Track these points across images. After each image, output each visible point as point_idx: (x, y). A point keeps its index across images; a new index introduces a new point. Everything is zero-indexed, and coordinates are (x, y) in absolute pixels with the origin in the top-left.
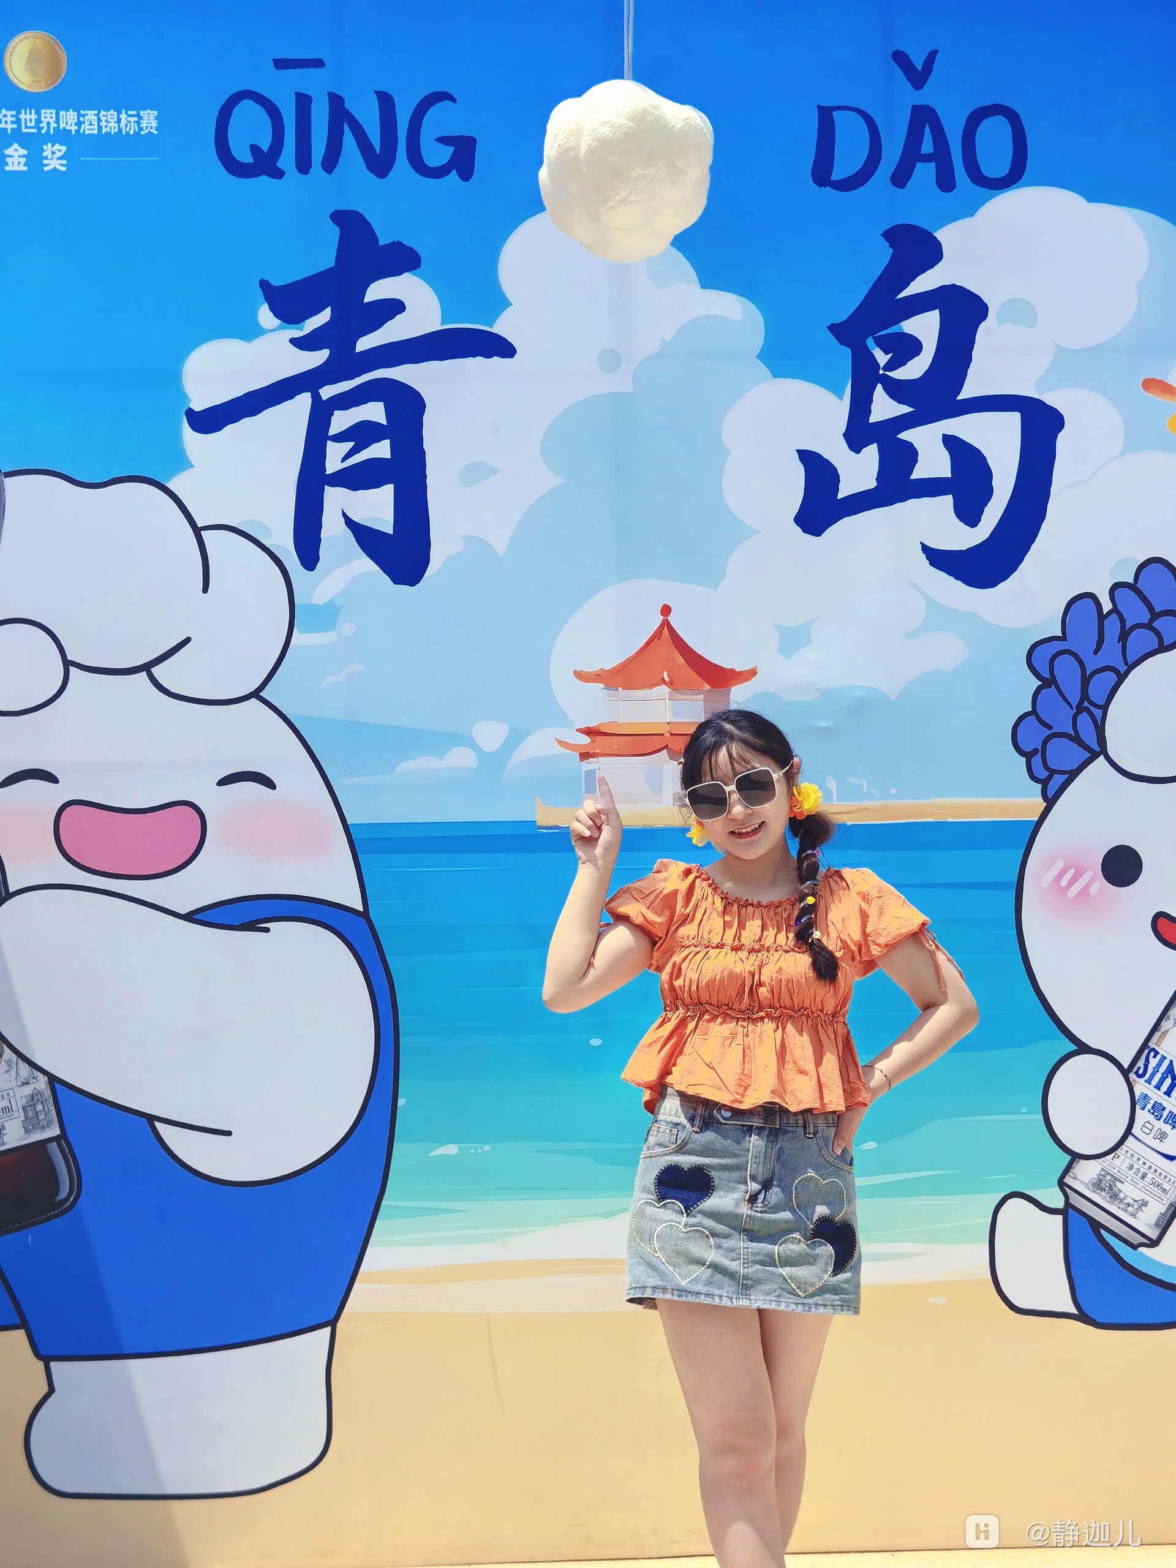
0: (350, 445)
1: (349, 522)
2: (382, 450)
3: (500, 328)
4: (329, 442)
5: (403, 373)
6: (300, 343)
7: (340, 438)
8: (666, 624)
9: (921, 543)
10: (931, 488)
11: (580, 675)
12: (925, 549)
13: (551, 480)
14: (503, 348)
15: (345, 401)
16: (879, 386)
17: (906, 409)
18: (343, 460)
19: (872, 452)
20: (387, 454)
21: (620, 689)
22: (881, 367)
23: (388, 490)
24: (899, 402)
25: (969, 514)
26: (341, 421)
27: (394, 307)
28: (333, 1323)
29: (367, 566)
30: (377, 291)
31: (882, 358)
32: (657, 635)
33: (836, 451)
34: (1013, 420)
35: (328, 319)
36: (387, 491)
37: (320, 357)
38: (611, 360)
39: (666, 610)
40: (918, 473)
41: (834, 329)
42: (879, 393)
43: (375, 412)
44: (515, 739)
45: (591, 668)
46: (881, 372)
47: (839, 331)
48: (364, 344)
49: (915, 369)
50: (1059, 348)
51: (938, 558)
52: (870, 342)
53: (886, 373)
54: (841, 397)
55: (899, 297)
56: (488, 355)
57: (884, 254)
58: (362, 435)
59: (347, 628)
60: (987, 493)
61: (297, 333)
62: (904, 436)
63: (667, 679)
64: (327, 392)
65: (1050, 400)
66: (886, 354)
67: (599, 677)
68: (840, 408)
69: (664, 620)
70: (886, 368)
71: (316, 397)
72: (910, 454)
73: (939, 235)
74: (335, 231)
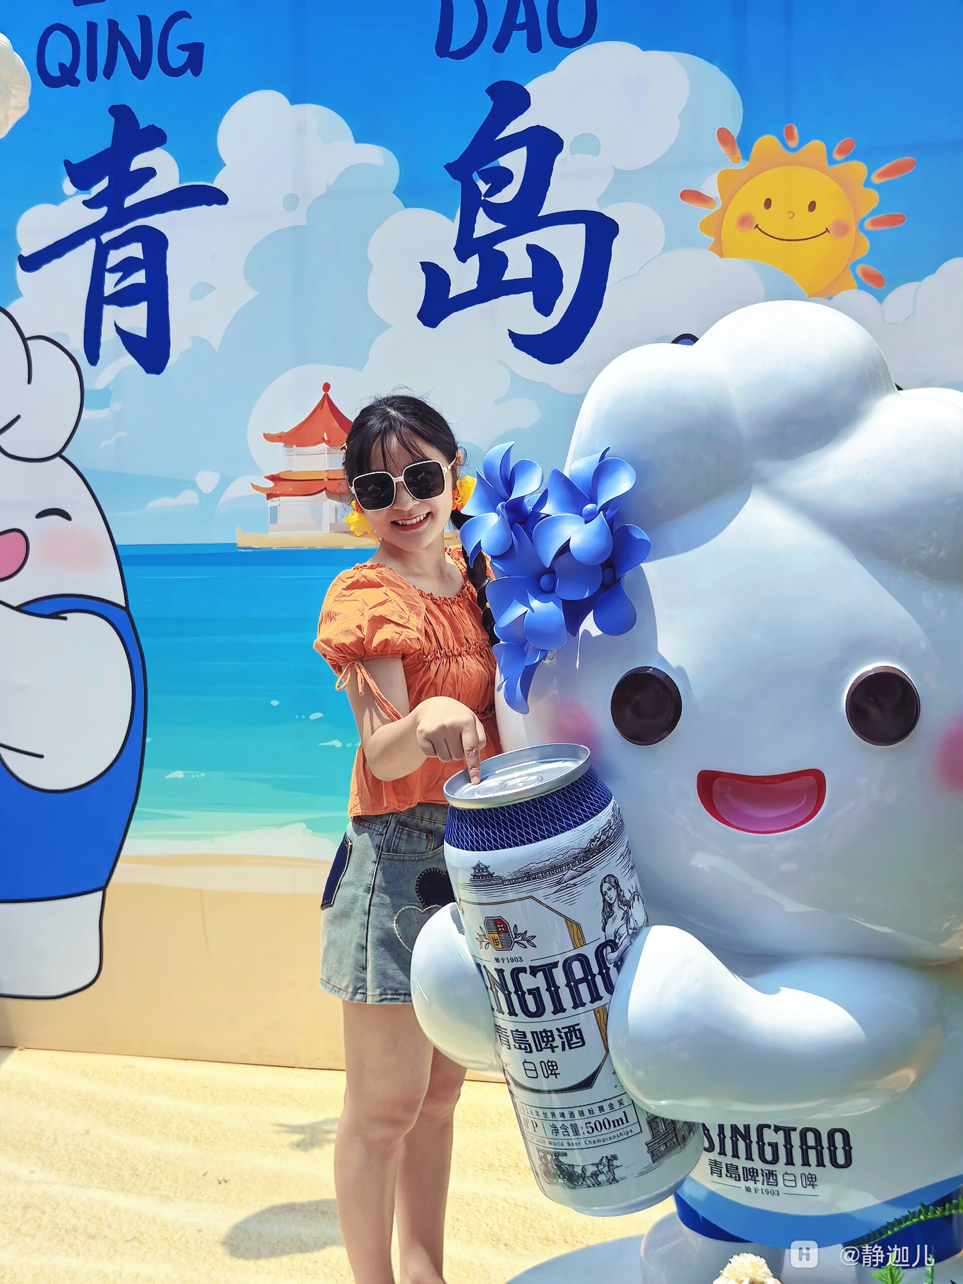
0: (119, 275)
1: (119, 330)
2: (139, 277)
3: (218, 183)
4: (107, 274)
5: (155, 221)
6: (89, 204)
7: (113, 270)
8: (326, 397)
9: (509, 330)
10: (517, 286)
11: (269, 437)
12: (512, 335)
13: (251, 294)
14: (219, 198)
15: (117, 243)
16: (481, 209)
17: (500, 226)
18: (116, 284)
19: (474, 261)
20: (143, 281)
21: (294, 446)
22: (483, 194)
23: (144, 305)
24: (496, 221)
25: (544, 306)
26: (115, 257)
27: (149, 173)
28: (103, 889)
29: (130, 361)
30: (139, 162)
31: (483, 187)
32: (320, 406)
33: (448, 262)
34: (580, 230)
35: (106, 185)
36: (143, 307)
37: (100, 213)
38: (292, 202)
39: (327, 387)
40: (508, 276)
41: (448, 167)
42: (481, 215)
43: (135, 250)
44: (225, 483)
45: (275, 431)
46: (483, 198)
47: (453, 169)
48: (130, 201)
49: (507, 195)
50: (616, 171)
51: (521, 341)
52: (475, 175)
53: (487, 199)
54: (452, 218)
55: (497, 138)
56: (209, 204)
57: (487, 104)
58: (127, 267)
59: (116, 406)
60: (558, 289)
61: (87, 197)
62: (498, 247)
63: (326, 438)
64: (106, 237)
65: (608, 213)
66: (487, 184)
67: (279, 438)
68: (451, 228)
69: (325, 394)
70: (485, 196)
71: (99, 241)
72: (502, 261)
73: (528, 87)
74: (112, 120)
